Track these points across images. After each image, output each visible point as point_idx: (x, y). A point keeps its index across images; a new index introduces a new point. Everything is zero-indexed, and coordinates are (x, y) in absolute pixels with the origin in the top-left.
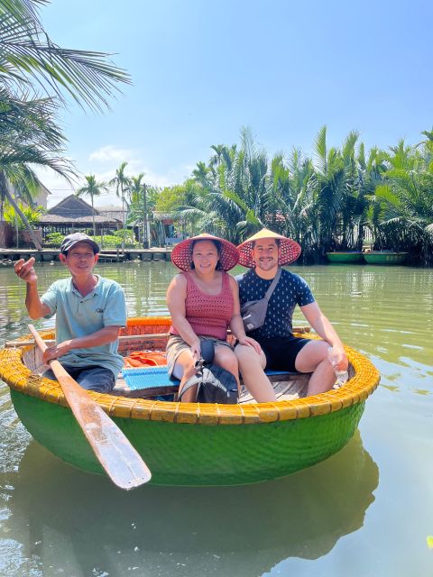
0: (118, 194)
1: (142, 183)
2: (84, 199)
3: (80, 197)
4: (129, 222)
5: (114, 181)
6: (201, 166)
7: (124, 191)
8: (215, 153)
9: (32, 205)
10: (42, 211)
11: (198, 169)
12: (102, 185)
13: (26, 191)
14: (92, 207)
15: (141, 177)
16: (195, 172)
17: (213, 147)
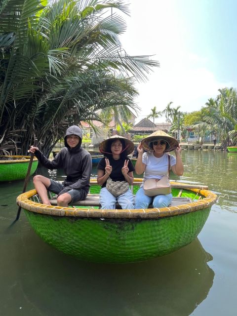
0: (166, 116)
1: (178, 111)
2: (151, 120)
3: (149, 119)
4: (171, 130)
5: (164, 111)
6: (211, 101)
7: (169, 115)
8: (220, 93)
9: (128, 124)
10: (132, 125)
11: (209, 102)
12: (159, 113)
13: (125, 117)
14: (153, 123)
15: (178, 108)
16: (207, 104)
17: (219, 90)
